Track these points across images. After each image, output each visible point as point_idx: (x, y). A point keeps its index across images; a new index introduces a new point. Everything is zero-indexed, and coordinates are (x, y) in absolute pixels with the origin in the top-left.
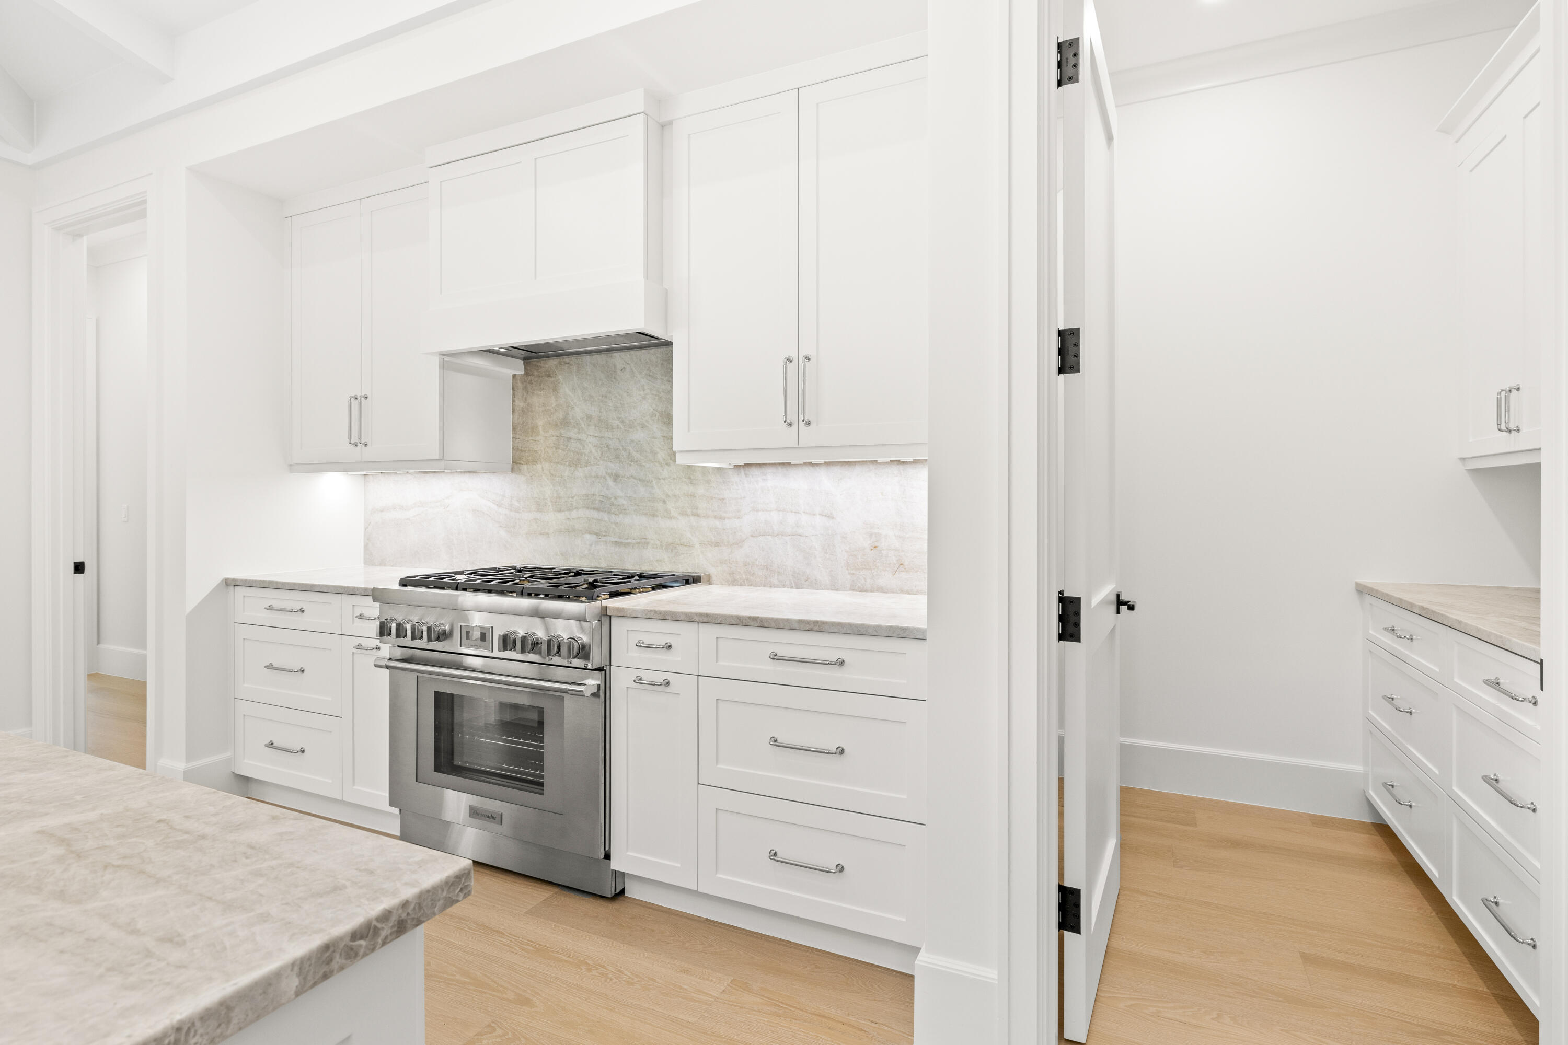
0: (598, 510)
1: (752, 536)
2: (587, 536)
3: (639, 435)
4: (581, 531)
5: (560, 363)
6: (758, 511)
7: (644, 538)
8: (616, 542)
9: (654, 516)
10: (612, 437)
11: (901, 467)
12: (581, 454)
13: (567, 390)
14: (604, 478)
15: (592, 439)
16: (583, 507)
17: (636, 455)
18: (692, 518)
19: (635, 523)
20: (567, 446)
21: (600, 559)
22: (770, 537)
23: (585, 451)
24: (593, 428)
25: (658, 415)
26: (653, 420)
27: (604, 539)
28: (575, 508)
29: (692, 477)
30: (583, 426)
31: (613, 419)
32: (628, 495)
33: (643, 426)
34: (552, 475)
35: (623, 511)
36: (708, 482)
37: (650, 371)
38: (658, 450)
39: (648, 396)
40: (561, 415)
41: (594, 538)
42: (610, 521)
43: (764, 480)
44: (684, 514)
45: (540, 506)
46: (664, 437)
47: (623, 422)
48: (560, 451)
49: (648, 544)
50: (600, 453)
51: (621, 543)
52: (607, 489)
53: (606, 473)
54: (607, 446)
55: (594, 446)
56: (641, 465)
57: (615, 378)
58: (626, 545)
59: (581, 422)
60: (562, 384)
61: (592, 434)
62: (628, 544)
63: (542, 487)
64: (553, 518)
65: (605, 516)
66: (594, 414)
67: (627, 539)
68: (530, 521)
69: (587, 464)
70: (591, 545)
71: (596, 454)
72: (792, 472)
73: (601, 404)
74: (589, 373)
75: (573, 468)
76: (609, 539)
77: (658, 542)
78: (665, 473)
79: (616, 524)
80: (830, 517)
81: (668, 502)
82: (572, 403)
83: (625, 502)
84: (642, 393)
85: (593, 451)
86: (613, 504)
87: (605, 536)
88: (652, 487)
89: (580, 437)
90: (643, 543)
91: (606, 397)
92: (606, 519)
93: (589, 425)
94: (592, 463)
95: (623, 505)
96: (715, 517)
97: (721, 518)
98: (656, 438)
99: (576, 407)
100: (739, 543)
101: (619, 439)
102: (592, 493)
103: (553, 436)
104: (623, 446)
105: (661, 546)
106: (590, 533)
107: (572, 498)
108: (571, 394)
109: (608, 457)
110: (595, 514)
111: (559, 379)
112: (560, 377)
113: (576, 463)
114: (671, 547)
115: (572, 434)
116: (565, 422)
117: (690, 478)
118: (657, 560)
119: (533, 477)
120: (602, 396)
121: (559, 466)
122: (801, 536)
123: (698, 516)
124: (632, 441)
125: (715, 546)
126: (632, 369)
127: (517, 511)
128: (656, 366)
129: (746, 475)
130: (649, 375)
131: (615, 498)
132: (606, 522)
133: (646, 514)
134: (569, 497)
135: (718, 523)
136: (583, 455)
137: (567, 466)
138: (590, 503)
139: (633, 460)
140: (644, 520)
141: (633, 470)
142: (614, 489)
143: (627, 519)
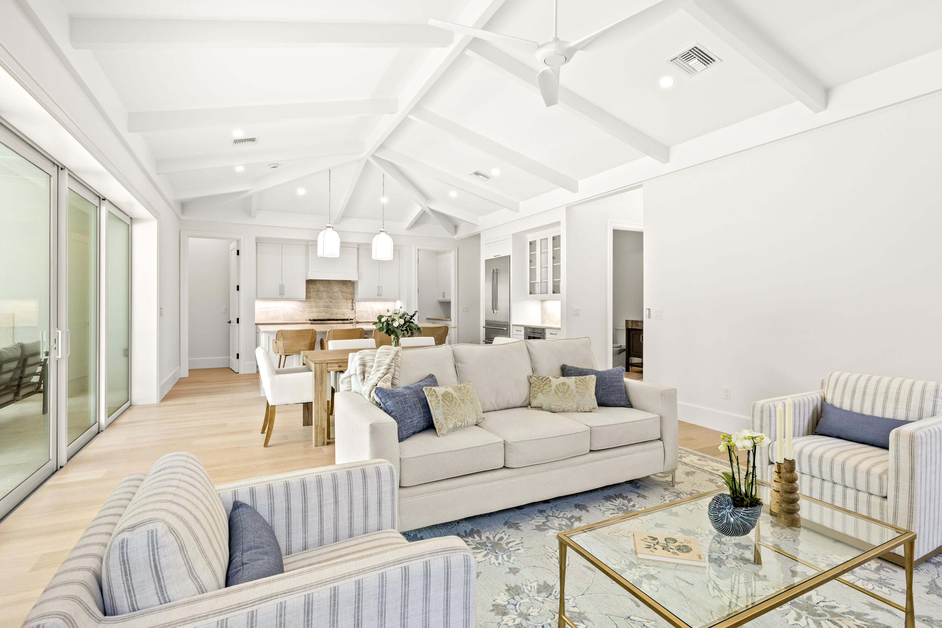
3: (336, 294)
4: (322, 312)
19: (335, 310)
23: (323, 296)
24: (325, 292)
25: (340, 290)
28: (321, 308)
29: (348, 302)
31: (329, 291)
32: (333, 305)
35: (333, 308)
38: (340, 297)
40: (317, 289)
41: (325, 313)
43: (361, 303)
44: (346, 308)
45: (311, 307)
47: (332, 292)
54: (328, 296)
55: (325, 296)
56: (336, 300)
57: (330, 284)
61: (325, 294)
62: (333, 314)
63: (312, 303)
64: (315, 309)
65: (328, 309)
66: (325, 290)
68: (309, 310)
74: (324, 282)
76: (329, 313)
77: (340, 313)
78: (342, 301)
79: (330, 310)
81: (342, 306)
86: (330, 307)
89: (322, 294)
90: (337, 314)
91: (328, 287)
94: (324, 299)
104: (332, 296)
109: (328, 298)
110: (325, 309)
113: (321, 299)
114: (343, 314)
115: (320, 293)
116: (318, 291)
118: (340, 317)
119: (310, 302)
121: (317, 299)
124: (334, 296)
126: (334, 282)
127: (305, 308)
133: (337, 308)
134: (319, 306)
138: (324, 306)
139: (334, 299)
140: (337, 310)
141: (334, 301)
142: (330, 304)
143: (333, 310)
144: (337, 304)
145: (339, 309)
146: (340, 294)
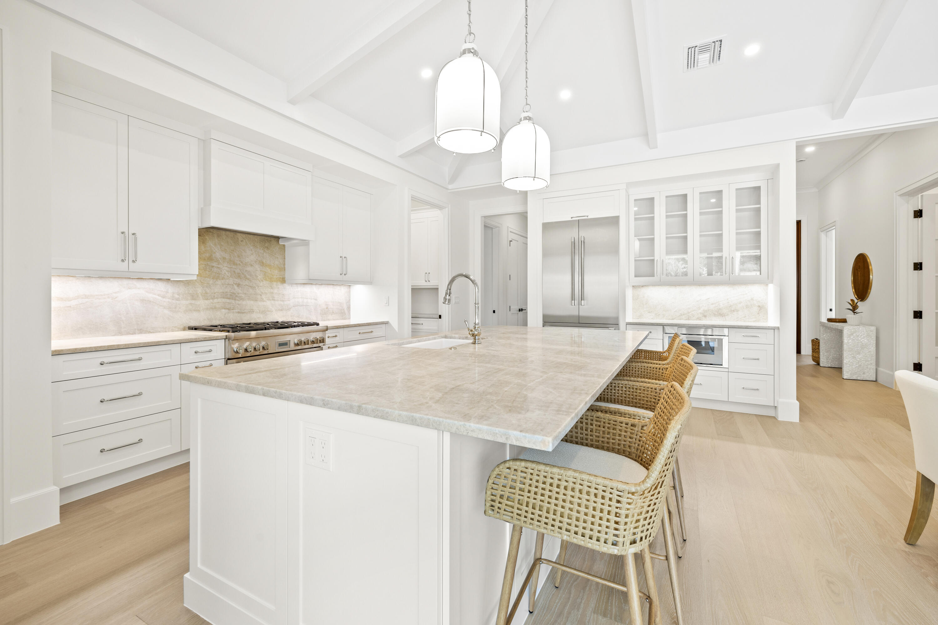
0: (229, 299)
1: (294, 307)
2: (223, 310)
3: (249, 269)
4: (220, 308)
5: (207, 231)
6: (295, 298)
7: (252, 310)
8: (238, 312)
9: (256, 301)
10: (236, 268)
11: (333, 286)
12: (220, 274)
13: (211, 245)
14: (233, 285)
15: (226, 268)
16: (221, 298)
17: (248, 277)
18: (272, 301)
19: (248, 304)
20: (211, 270)
21: (230, 319)
22: (299, 307)
23: (222, 273)
24: (227, 263)
25: (258, 262)
26: (256, 263)
27: (232, 311)
28: (217, 298)
29: (272, 286)
30: (221, 262)
31: (237, 261)
32: (245, 293)
33: (252, 265)
34: (202, 282)
35: (242, 299)
36: (278, 288)
37: (255, 244)
38: (258, 275)
39: (254, 254)
40: (208, 255)
41: (227, 311)
42: (235, 303)
43: (297, 288)
44: (269, 300)
45: (194, 297)
46: (261, 270)
47: (242, 262)
48: (207, 272)
49: (254, 312)
50: (230, 274)
51: (241, 312)
52: (234, 290)
53: (233, 283)
54: (234, 272)
55: (227, 271)
56: (250, 281)
57: (238, 244)
58: (243, 313)
59: (219, 259)
60: (208, 241)
61: (226, 266)
62: (245, 312)
63: (195, 288)
64: (202, 303)
65: (233, 301)
66: (227, 257)
67: (244, 310)
68: (187, 305)
69: (223, 278)
70: (225, 314)
71: (228, 275)
72: (306, 286)
73: (231, 253)
74: (224, 239)
75: (215, 280)
76: (235, 311)
77: (258, 311)
78: (261, 284)
79: (238, 304)
80: (316, 300)
81: (262, 295)
82: (214, 250)
83: (243, 295)
84: (251, 252)
85: (227, 273)
86: (237, 296)
87: (233, 310)
88: (256, 290)
89: (219, 266)
90: (252, 311)
91: (233, 251)
92: (234, 302)
93: (224, 262)
94: (226, 278)
95: (242, 297)
96: (281, 301)
97: (283, 301)
98: (257, 271)
99: (216, 253)
100: (289, 309)
101: (240, 269)
102: (226, 291)
103: (203, 264)
104: (242, 272)
105: (260, 312)
106: (225, 309)
107: (215, 293)
108: (214, 246)
109: (234, 276)
110: (228, 301)
111: (206, 238)
112: (207, 237)
113: (217, 277)
114: (264, 312)
115: (214, 264)
117: (271, 286)
118: (258, 318)
119: (189, 283)
120: (231, 250)
121: (207, 278)
122: (308, 306)
123: (274, 300)
124: (246, 271)
125: (281, 311)
126: (246, 241)
127: (178, 299)
128: (257, 243)
129: (292, 286)
130: (255, 246)
131: (238, 294)
132: (233, 304)
133: (253, 300)
134: (212, 293)
135: (282, 303)
136: (221, 275)
137: (211, 279)
138: (224, 295)
139: (247, 278)
140: (252, 302)
141: (247, 282)
142: (237, 290)
143: (244, 303)
144: (251, 291)
145: (256, 300)
146: (257, 267)
